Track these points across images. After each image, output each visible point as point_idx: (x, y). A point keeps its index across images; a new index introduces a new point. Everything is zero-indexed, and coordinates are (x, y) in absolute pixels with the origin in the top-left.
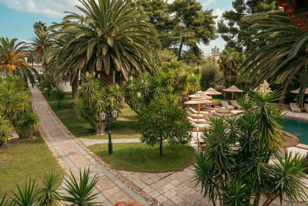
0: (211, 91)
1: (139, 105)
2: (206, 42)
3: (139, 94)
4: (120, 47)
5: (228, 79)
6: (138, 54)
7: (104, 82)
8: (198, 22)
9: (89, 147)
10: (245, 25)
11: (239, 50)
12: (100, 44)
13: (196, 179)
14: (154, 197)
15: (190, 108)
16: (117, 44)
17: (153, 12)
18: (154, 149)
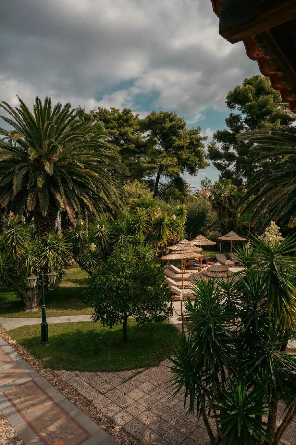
0: (201, 240)
1: (93, 263)
2: (193, 171)
3: (93, 246)
4: (65, 176)
5: (224, 222)
6: (91, 186)
7: (41, 228)
8: (180, 145)
9: (11, 331)
10: (243, 149)
11: (238, 182)
12: (34, 171)
13: (176, 382)
14: (110, 414)
15: (171, 265)
16: (61, 172)
17: (118, 130)
18: (116, 331)
